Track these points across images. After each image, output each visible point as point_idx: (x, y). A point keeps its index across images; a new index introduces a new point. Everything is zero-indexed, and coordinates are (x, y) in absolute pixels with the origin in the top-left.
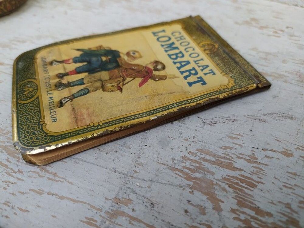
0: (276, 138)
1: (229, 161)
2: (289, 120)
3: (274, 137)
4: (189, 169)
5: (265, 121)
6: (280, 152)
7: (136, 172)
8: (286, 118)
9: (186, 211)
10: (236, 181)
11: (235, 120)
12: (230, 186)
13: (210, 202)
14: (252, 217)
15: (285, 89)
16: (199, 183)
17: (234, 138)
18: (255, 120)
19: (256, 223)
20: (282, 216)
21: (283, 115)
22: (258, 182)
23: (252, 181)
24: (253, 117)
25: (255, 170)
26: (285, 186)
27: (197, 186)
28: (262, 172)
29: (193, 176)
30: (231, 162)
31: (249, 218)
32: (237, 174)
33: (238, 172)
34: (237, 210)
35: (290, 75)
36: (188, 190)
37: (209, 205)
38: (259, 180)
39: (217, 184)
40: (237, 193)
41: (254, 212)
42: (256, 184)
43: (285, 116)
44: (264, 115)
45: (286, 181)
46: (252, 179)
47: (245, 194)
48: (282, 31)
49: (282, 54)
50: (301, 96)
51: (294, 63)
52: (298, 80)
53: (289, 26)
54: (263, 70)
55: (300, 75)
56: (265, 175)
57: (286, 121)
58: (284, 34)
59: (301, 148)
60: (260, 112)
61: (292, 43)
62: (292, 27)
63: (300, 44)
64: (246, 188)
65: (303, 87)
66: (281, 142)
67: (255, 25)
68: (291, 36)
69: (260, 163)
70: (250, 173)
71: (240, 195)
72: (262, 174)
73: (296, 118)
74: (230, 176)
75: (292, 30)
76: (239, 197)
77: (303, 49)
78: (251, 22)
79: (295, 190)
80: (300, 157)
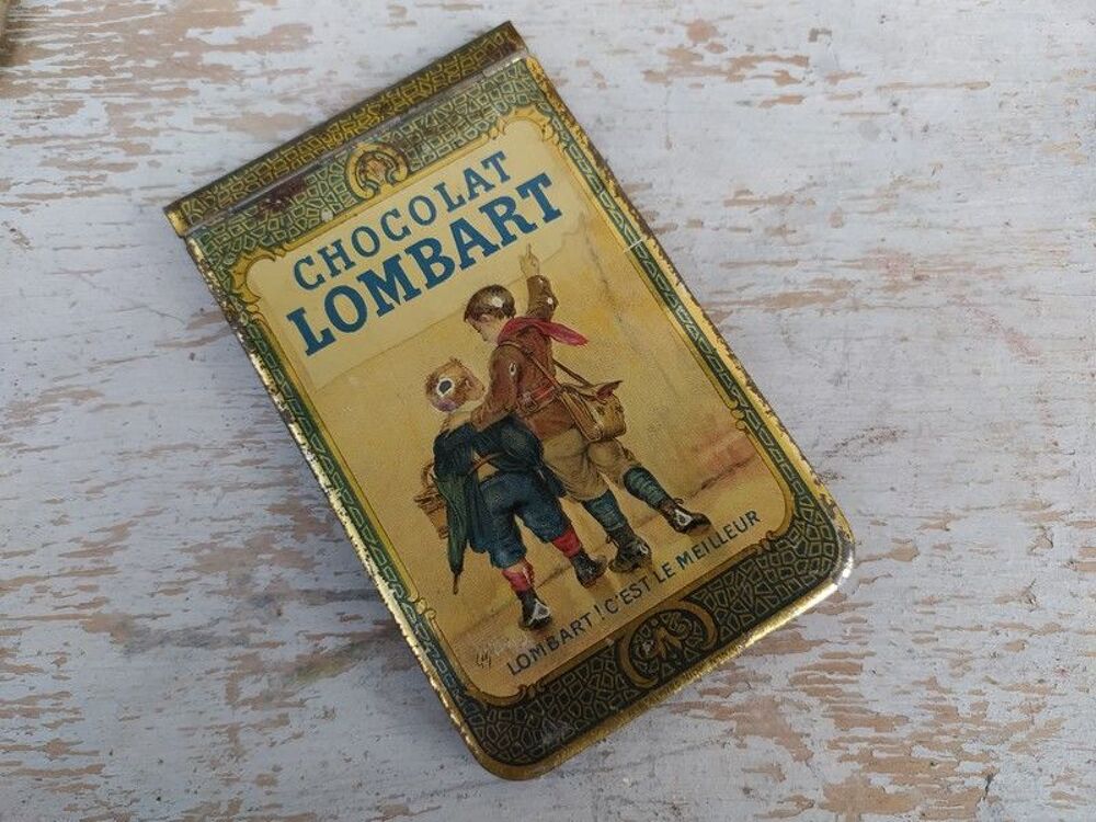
0: (872, 518)
1: (790, 632)
2: (887, 446)
3: (867, 516)
4: (716, 692)
5: (835, 477)
6: (890, 556)
7: (606, 755)
8: (880, 443)
9: (747, 791)
10: (819, 674)
12: (811, 694)
13: (783, 748)
14: (873, 741)
15: (859, 339)
16: (747, 714)
19: (882, 750)
20: (923, 711)
21: (872, 434)
22: (862, 657)
23: (852, 660)
25: (849, 628)
26: (917, 641)
27: (747, 726)
28: (864, 626)
29: (728, 705)
30: (794, 631)
31: (865, 745)
32: (813, 657)
33: (816, 651)
34: (841, 739)
35: (859, 275)
36: (732, 741)
37: (783, 756)
38: (863, 650)
39: (784, 700)
40: (830, 702)
41: (873, 729)
42: (858, 662)
43: (877, 438)
44: (829, 455)
45: (916, 626)
46: (846, 655)
47: (844, 695)
48: (801, 61)
49: (825, 185)
50: (903, 345)
51: (863, 213)
52: (887, 284)
53: (818, 27)
54: (787, 281)
55: (888, 261)
56: (872, 631)
57: (881, 453)
58: (811, 77)
59: (933, 522)
60: (816, 449)
61: (843, 114)
62: (829, 28)
63: (866, 110)
64: (844, 682)
65: (902, 308)
66: (884, 524)
67: (710, 59)
68: (833, 79)
69: (854, 607)
70: (840, 640)
71: (834, 702)
72: (865, 631)
73: (904, 431)
74: (802, 669)
75: (829, 45)
76: (835, 709)
77: (878, 131)
78: (694, 50)
79: (937, 640)
80: (935, 547)
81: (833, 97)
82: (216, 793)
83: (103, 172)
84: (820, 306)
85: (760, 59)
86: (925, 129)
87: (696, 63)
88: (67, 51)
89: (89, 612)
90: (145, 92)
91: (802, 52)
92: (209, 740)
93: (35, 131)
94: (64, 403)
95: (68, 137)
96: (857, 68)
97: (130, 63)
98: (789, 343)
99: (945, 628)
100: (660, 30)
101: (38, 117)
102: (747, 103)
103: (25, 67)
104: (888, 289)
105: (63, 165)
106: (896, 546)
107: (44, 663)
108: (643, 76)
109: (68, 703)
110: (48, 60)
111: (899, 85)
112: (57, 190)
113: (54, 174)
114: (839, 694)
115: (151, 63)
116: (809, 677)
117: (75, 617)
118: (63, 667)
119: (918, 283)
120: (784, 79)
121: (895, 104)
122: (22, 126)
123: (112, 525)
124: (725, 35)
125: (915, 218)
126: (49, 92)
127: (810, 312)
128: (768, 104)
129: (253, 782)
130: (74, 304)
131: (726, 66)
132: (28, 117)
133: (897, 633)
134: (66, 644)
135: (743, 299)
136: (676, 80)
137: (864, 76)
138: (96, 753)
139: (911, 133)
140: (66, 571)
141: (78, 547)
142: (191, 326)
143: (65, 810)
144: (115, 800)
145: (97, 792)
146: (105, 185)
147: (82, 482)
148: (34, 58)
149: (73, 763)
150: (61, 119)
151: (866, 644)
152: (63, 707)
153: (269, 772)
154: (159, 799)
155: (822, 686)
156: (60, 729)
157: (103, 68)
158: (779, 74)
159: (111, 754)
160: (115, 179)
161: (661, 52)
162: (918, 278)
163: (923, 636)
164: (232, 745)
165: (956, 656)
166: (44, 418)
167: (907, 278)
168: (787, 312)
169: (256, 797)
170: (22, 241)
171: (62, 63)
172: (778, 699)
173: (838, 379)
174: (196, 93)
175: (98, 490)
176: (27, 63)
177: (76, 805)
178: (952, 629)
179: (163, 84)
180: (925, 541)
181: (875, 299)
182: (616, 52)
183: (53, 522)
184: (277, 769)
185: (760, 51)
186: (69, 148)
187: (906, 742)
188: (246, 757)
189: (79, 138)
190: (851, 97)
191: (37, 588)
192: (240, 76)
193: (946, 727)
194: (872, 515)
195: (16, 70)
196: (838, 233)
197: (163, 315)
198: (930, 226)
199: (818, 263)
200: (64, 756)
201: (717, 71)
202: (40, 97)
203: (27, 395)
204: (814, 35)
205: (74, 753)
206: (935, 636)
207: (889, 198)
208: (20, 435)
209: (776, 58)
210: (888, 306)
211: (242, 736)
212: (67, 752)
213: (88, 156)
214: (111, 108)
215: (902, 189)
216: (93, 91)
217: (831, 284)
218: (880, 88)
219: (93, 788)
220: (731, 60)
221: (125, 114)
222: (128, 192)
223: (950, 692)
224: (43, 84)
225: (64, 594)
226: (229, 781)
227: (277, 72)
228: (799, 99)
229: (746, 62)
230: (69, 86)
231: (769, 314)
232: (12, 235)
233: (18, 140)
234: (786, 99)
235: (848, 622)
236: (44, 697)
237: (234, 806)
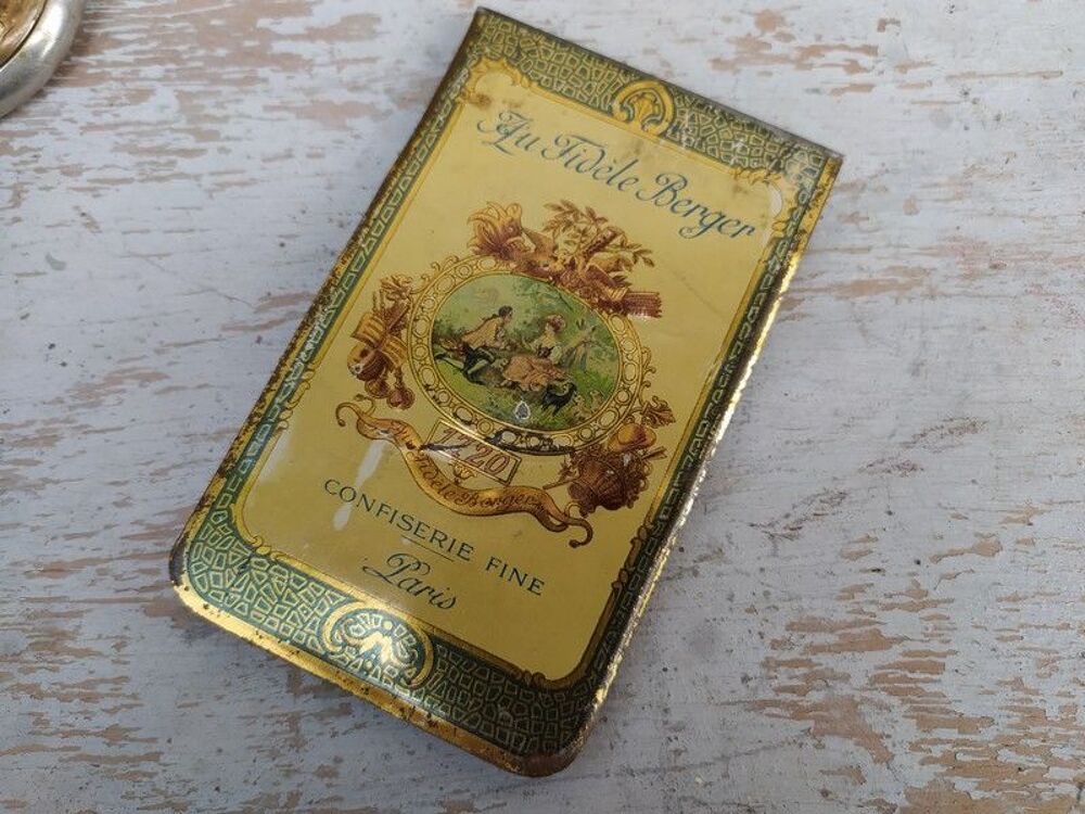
0: (953, 512)
1: (868, 628)
2: (967, 437)
3: (946, 508)
4: (792, 690)
5: (914, 468)
6: (972, 550)
7: (677, 752)
8: (960, 434)
9: (825, 793)
10: (900, 673)
11: (843, 495)
12: (891, 693)
13: (862, 749)
14: (957, 743)
15: (936, 328)
16: (826, 714)
17: (860, 555)
18: (889, 472)
19: (966, 753)
20: (1009, 712)
21: (952, 425)
22: (944, 655)
23: (933, 658)
24: (883, 466)
25: (930, 625)
26: (1001, 639)
27: (824, 726)
28: (946, 623)
29: (805, 704)
30: (873, 627)
31: (948, 747)
32: (894, 655)
33: (897, 648)
34: (923, 741)
35: (935, 262)
36: (809, 742)
37: (863, 758)
38: (945, 648)
39: (864, 700)
40: (912, 702)
41: (956, 731)
42: (941, 660)
43: (957, 429)
44: (906, 445)
45: (999, 624)
46: (928, 653)
47: (927, 695)
48: (870, 50)
49: (896, 172)
50: (981, 335)
51: (937, 200)
52: (963, 272)
53: (887, 17)
54: (861, 269)
55: (963, 248)
56: (956, 629)
57: (961, 444)
58: (880, 66)
59: (1016, 516)
60: (893, 439)
61: (913, 103)
62: (897, 18)
63: (935, 99)
64: (925, 681)
65: (979, 296)
66: (966, 518)
67: (778, 47)
68: (903, 68)
69: (935, 603)
70: (922, 637)
71: (917, 702)
72: (949, 629)
73: (984, 423)
74: (883, 667)
75: (898, 34)
76: (915, 709)
77: (950, 121)
78: (763, 39)
79: (1022, 638)
80: (1018, 542)
81: (903, 86)
82: (274, 784)
83: (173, 158)
84: (895, 293)
85: (829, 48)
86: (998, 118)
87: (766, 52)
88: (140, 41)
89: (150, 595)
90: (216, 80)
91: (871, 42)
92: (269, 729)
93: (108, 118)
94: (131, 385)
95: (139, 123)
96: (926, 57)
97: (201, 52)
98: (864, 332)
99: (1030, 626)
100: (728, 20)
101: (112, 105)
102: (816, 91)
103: (99, 57)
104: (965, 277)
105: (133, 150)
106: (978, 540)
107: (104, 647)
108: (710, 65)
109: (127, 689)
110: (121, 50)
111: (971, 75)
112: (127, 175)
113: (125, 159)
114: (921, 693)
115: (221, 52)
116: (890, 676)
117: (136, 600)
118: (124, 651)
119: (995, 271)
120: (853, 67)
121: (966, 94)
122: (96, 114)
123: (177, 507)
124: (793, 24)
125: (989, 208)
126: (122, 80)
127: (885, 299)
128: (837, 92)
129: (313, 773)
130: (142, 287)
131: (795, 55)
132: (101, 105)
133: (979, 631)
134: (126, 628)
135: (815, 287)
136: (745, 68)
137: (933, 65)
138: (153, 740)
139: (983, 123)
140: (128, 553)
141: (139, 530)
142: (259, 310)
143: (122, 797)
144: (173, 788)
145: (155, 779)
146: (176, 170)
147: (148, 464)
148: (108, 48)
149: (132, 749)
150: (133, 107)
151: (948, 642)
152: (122, 692)
153: (331, 764)
154: (217, 789)
155: (902, 685)
156: (119, 714)
157: (175, 57)
158: (848, 63)
159: (169, 741)
160: (184, 164)
161: (728, 41)
162: (995, 267)
163: (1007, 634)
164: (293, 734)
165: (1044, 656)
166: (110, 400)
167: (984, 266)
168: (860, 300)
169: (316, 789)
170: (92, 225)
171: (136, 53)
172: (857, 699)
173: (916, 369)
174: (265, 80)
175: (163, 472)
176: (101, 53)
177: (133, 793)
178: (1037, 627)
179: (233, 72)
180: (1008, 536)
181: (951, 287)
182: (683, 41)
183: (116, 504)
184: (338, 760)
185: (828, 40)
186: (140, 134)
187: (991, 745)
188: (306, 747)
189: (148, 124)
190: (921, 86)
191: (98, 570)
192: (308, 65)
193: (1033, 730)
194: (954, 508)
195: (90, 59)
196: (913, 220)
197: (231, 299)
198: (1005, 214)
199: (892, 250)
200: (123, 742)
201: (784, 59)
202: (114, 84)
203: (93, 376)
204: (882, 25)
205: (132, 740)
206: (1020, 634)
207: (963, 185)
208: (84, 417)
209: (845, 48)
210: (966, 294)
211: (303, 726)
212: (126, 738)
213: (158, 141)
214: (182, 96)
215: (975, 178)
216: (164, 79)
217: (906, 272)
218: (950, 77)
219: (151, 775)
220: (800, 48)
221: (195, 102)
222: (197, 177)
223: (1038, 694)
224: (116, 72)
225: (125, 577)
226: (289, 772)
227: (346, 62)
228: (868, 87)
229: (815, 51)
230: (142, 75)
231: (842, 302)
232: (84, 220)
233: (90, 127)
234: (856, 87)
235: (929, 618)
236: (103, 681)
237: (294, 798)
